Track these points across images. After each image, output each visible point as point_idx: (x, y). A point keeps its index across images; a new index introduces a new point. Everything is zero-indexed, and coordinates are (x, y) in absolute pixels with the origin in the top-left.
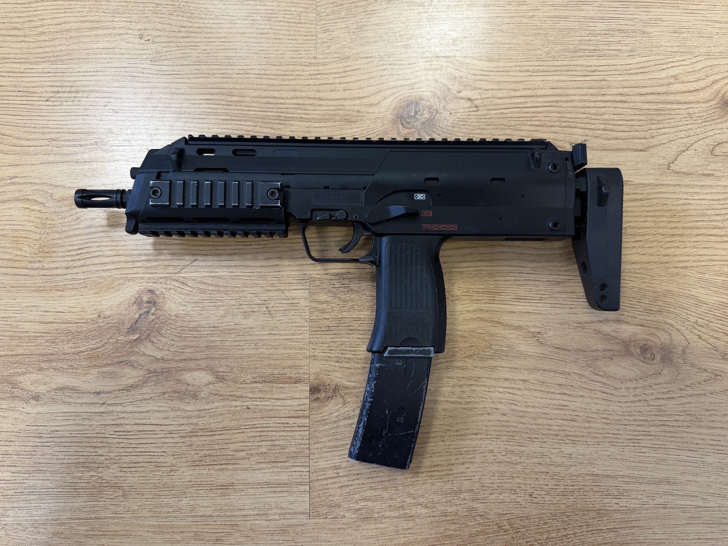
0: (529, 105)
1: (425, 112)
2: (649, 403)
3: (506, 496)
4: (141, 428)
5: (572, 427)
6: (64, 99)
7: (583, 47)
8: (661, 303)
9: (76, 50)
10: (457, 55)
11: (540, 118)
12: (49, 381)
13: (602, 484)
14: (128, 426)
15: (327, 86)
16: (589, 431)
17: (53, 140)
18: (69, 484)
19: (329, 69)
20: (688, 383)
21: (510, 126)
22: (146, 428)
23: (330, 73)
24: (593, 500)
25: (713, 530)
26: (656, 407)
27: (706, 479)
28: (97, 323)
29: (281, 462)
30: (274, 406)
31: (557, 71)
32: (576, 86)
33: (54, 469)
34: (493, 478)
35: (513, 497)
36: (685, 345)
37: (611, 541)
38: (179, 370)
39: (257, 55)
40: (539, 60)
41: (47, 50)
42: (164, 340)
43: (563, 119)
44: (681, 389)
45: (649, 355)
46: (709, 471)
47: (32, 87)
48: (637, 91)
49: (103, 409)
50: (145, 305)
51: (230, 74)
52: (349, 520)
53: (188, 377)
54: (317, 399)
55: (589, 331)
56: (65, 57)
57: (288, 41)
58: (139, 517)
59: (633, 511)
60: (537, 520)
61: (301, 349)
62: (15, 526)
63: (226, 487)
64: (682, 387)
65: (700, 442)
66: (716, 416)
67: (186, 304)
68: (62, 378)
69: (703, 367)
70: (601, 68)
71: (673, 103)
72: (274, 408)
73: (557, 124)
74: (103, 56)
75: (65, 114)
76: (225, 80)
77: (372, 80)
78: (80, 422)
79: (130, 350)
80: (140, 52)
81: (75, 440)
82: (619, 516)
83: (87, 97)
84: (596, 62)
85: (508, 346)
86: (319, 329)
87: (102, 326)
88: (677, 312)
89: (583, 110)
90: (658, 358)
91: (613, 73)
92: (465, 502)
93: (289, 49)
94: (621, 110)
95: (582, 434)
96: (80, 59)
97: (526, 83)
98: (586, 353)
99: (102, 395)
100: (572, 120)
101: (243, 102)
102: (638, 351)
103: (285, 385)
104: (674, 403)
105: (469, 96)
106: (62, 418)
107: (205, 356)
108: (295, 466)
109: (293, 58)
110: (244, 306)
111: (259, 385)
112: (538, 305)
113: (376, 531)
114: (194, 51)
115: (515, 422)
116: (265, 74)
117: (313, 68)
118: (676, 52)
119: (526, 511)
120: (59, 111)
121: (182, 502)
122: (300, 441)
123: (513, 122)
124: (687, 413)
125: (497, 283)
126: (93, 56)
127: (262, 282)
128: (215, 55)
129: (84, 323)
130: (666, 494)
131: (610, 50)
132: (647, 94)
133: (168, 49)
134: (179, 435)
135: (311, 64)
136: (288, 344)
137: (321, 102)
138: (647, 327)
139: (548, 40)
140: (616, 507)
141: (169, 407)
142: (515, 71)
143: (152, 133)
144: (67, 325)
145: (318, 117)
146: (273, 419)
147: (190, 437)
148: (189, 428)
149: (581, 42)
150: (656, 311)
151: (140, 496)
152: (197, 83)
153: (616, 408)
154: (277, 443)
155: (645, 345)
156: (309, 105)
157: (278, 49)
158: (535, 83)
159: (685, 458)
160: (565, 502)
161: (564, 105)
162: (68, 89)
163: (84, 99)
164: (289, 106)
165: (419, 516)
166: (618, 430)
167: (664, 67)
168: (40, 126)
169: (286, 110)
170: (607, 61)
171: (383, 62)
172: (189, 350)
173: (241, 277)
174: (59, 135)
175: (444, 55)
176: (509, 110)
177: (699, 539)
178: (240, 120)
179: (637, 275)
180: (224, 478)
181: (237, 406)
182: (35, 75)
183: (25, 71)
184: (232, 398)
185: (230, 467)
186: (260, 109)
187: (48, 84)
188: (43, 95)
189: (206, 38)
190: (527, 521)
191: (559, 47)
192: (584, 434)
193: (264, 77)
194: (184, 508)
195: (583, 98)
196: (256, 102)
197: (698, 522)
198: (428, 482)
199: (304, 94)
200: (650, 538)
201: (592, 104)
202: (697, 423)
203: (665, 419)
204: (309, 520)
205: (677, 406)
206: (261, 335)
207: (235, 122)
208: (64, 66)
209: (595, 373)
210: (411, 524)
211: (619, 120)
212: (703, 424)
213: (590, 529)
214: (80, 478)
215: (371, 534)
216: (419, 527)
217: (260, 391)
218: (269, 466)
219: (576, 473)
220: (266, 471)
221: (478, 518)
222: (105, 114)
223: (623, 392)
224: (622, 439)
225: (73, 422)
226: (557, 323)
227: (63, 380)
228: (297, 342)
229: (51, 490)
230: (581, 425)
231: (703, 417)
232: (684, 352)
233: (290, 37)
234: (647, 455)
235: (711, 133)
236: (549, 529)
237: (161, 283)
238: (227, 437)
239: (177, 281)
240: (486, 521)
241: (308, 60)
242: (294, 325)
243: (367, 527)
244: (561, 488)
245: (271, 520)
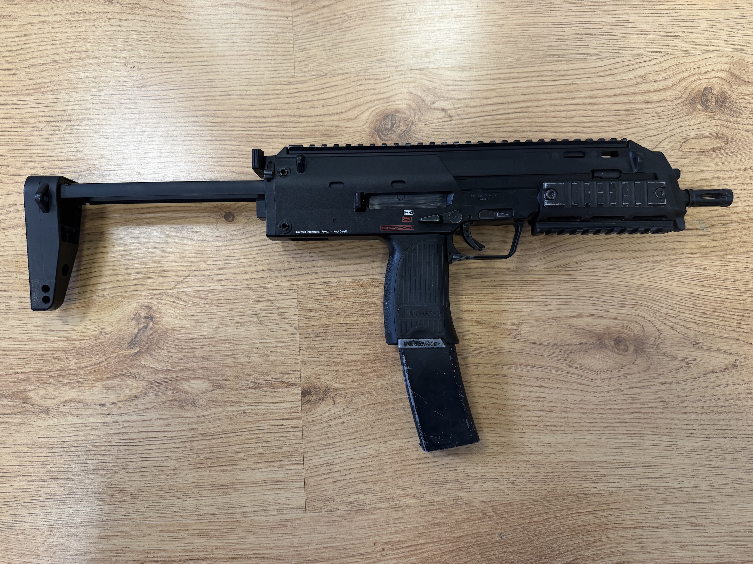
0: (501, 112)
1: (401, 124)
2: (624, 392)
3: (489, 485)
4: (145, 435)
5: (550, 418)
6: (57, 128)
7: (553, 53)
8: (633, 297)
9: (65, 80)
10: (430, 67)
11: (512, 125)
12: (57, 395)
13: (581, 470)
14: (133, 434)
15: (307, 103)
16: (566, 420)
17: (49, 168)
18: (81, 490)
19: (308, 87)
20: (661, 371)
21: (483, 133)
22: (150, 435)
23: (309, 91)
24: (572, 485)
25: (687, 508)
26: (630, 396)
27: (680, 462)
28: (99, 339)
29: (277, 461)
30: (268, 409)
31: (527, 77)
32: (546, 91)
33: (66, 477)
34: (476, 468)
35: (496, 485)
36: (657, 335)
37: (590, 523)
38: (178, 380)
39: (238, 77)
40: (509, 67)
41: (38, 81)
42: (162, 352)
43: (534, 124)
44: (654, 378)
45: (623, 347)
46: (682, 454)
47: (26, 118)
48: (605, 92)
49: (108, 419)
50: (143, 320)
51: (214, 96)
52: (343, 512)
53: (187, 386)
54: (309, 401)
55: (564, 326)
56: (55, 88)
57: (267, 62)
58: (147, 518)
59: (610, 494)
60: (519, 506)
61: (292, 355)
62: (34, 531)
63: (226, 487)
64: (655, 375)
65: (673, 427)
66: (688, 402)
67: (182, 317)
68: (69, 392)
69: (674, 356)
70: (569, 73)
71: (641, 103)
72: (269, 411)
73: (529, 129)
74: (92, 85)
75: (58, 142)
76: (208, 102)
77: (350, 96)
78: (89, 433)
79: (131, 363)
80: (126, 79)
81: (84, 449)
82: (598, 499)
83: (78, 125)
84: (565, 67)
85: (487, 344)
86: (308, 336)
87: (104, 342)
88: (649, 304)
89: (553, 114)
90: (631, 349)
91: (582, 76)
92: (451, 491)
93: (269, 69)
94: (590, 113)
95: (560, 424)
96: (69, 88)
97: (497, 90)
98: (561, 347)
99: (107, 406)
100: (543, 124)
101: (227, 122)
102: (612, 343)
103: (278, 390)
104: (648, 391)
105: (442, 107)
106: (71, 429)
107: (201, 366)
108: (291, 464)
109: (273, 78)
110: (236, 318)
111: (253, 391)
112: (513, 303)
113: (368, 521)
114: (177, 76)
115: (495, 415)
116: (246, 95)
117: (292, 86)
118: (643, 53)
119: (509, 498)
120: (52, 140)
121: (186, 502)
122: (294, 441)
123: (486, 129)
124: (660, 400)
125: (475, 284)
126: (82, 86)
127: (252, 294)
128: (198, 78)
129: (87, 340)
130: (642, 477)
131: (579, 54)
132: (615, 95)
133: (153, 75)
134: (180, 440)
135: (290, 83)
136: (280, 351)
137: (301, 119)
138: (620, 320)
139: (518, 47)
140: (595, 491)
141: (170, 415)
142: (486, 80)
143: (142, 156)
144: (70, 342)
145: (299, 133)
146: (268, 421)
147: (191, 441)
148: (189, 434)
149: (550, 48)
150: (628, 304)
151: (148, 498)
152: (182, 107)
153: (592, 398)
154: (273, 443)
155: (619, 337)
156: (290, 122)
157: (258, 69)
158: (506, 90)
159: (660, 442)
160: (545, 488)
161: (535, 110)
162: (60, 118)
163: (76, 127)
164: (270, 124)
165: (408, 506)
166: (595, 419)
167: (631, 68)
168: (35, 155)
169: (268, 128)
170: (575, 65)
171: (359, 78)
172: (186, 361)
173: (232, 290)
174: (53, 163)
175: (417, 68)
176: (482, 118)
177: (674, 518)
178: (225, 140)
179: (609, 271)
180: (225, 478)
181: (233, 411)
182: (27, 106)
183: (19, 103)
184: (228, 404)
185: (229, 468)
186: (243, 129)
187: (41, 114)
188: (37, 125)
189: (188, 62)
190: (510, 507)
191: (529, 54)
192: (562, 424)
193: (246, 97)
194: (188, 508)
195: (553, 102)
196: (239, 122)
197: (673, 502)
198: (415, 473)
199: (284, 112)
200: (628, 518)
201: (562, 108)
202: (670, 409)
203: (639, 406)
204: (305, 514)
205: (650, 394)
206: (253, 343)
207: (220, 142)
208: (55, 97)
209: (570, 366)
210: (401, 514)
211: (589, 122)
212: (676, 410)
213: (570, 512)
214: (91, 484)
215: (363, 525)
216: (409, 516)
217: (255, 396)
218: (266, 465)
219: (555, 461)
220: (263, 470)
221: (464, 506)
222: (97, 140)
223: (599, 383)
224: (598, 427)
225: (82, 433)
226: (533, 320)
227: (69, 394)
228: (288, 348)
229: (64, 496)
230: (559, 415)
231: (676, 403)
232: (656, 342)
233: (269, 58)
234: (622, 441)
235: (680, 131)
236: (531, 514)
237: (157, 299)
238: (225, 440)
239: (172, 296)
240: (472, 508)
241: (287, 79)
242: (285, 333)
243: (360, 518)
244: (542, 475)
245: (270, 516)
